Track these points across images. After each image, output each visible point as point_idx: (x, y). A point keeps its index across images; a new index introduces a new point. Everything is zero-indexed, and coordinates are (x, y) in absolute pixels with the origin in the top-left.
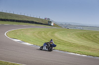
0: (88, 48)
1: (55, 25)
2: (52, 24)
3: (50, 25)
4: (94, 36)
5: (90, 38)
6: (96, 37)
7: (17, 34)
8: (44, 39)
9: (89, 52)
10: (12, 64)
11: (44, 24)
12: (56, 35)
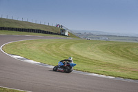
0: (117, 67)
1: (71, 35)
2: (66, 34)
3: (64, 35)
4: (125, 49)
5: (120, 53)
6: (128, 51)
7: (18, 48)
8: (56, 54)
9: (118, 72)
10: (10, 90)
11: (55, 34)
12: (72, 48)
